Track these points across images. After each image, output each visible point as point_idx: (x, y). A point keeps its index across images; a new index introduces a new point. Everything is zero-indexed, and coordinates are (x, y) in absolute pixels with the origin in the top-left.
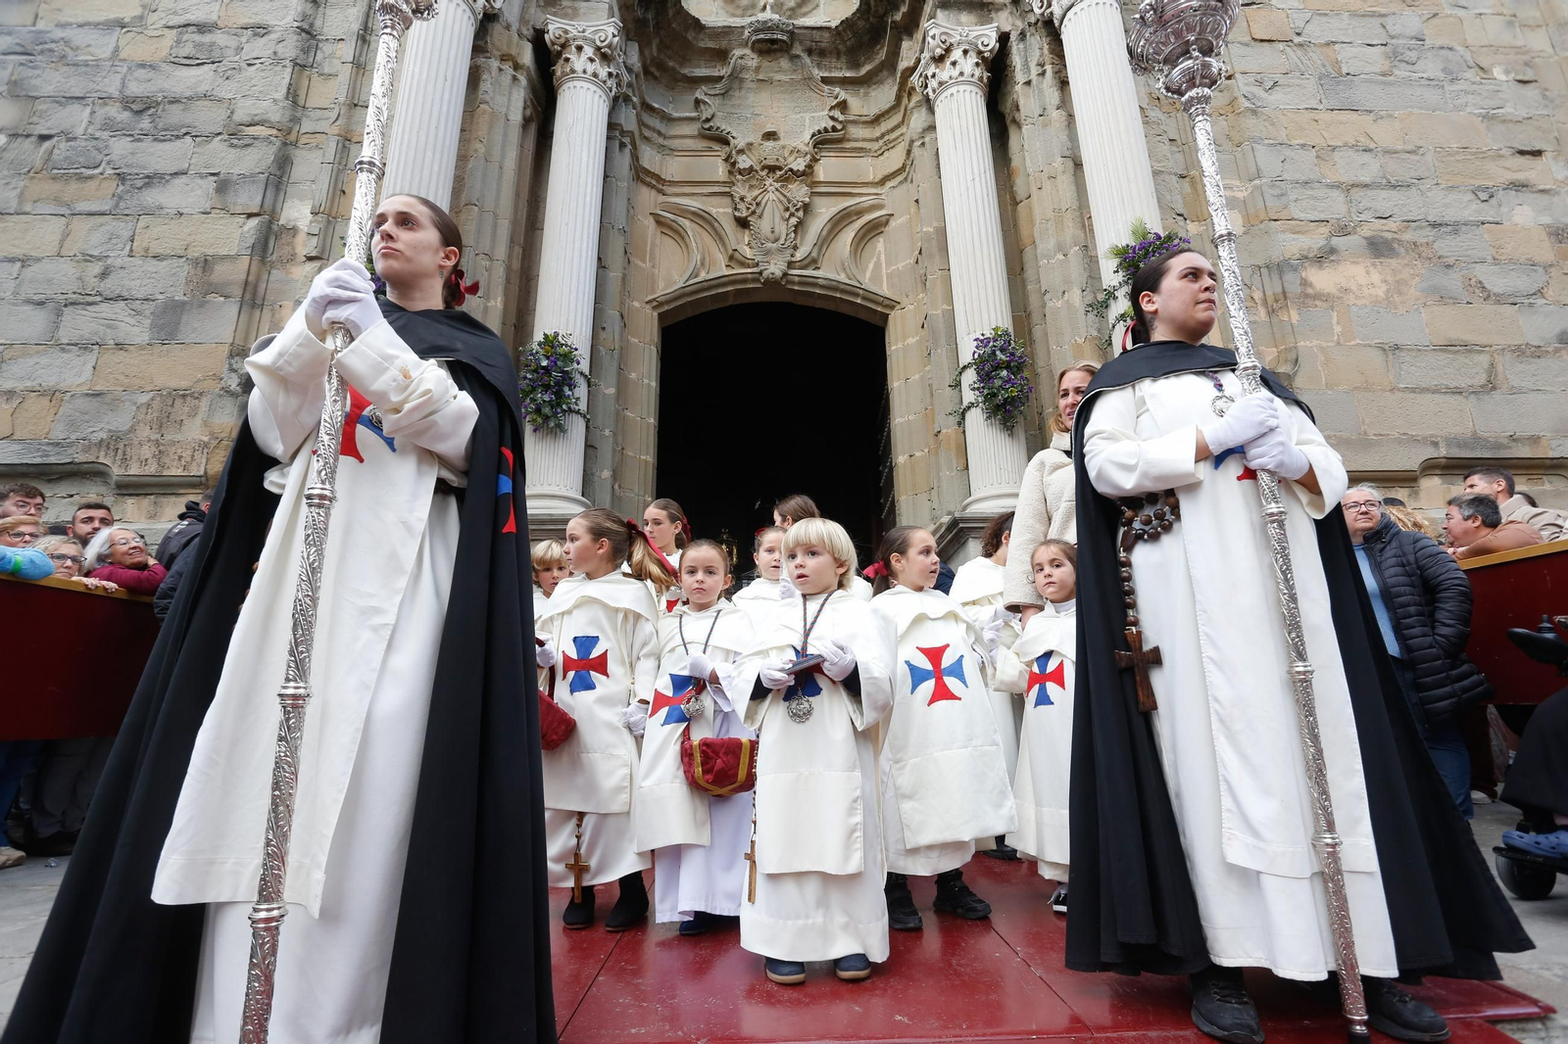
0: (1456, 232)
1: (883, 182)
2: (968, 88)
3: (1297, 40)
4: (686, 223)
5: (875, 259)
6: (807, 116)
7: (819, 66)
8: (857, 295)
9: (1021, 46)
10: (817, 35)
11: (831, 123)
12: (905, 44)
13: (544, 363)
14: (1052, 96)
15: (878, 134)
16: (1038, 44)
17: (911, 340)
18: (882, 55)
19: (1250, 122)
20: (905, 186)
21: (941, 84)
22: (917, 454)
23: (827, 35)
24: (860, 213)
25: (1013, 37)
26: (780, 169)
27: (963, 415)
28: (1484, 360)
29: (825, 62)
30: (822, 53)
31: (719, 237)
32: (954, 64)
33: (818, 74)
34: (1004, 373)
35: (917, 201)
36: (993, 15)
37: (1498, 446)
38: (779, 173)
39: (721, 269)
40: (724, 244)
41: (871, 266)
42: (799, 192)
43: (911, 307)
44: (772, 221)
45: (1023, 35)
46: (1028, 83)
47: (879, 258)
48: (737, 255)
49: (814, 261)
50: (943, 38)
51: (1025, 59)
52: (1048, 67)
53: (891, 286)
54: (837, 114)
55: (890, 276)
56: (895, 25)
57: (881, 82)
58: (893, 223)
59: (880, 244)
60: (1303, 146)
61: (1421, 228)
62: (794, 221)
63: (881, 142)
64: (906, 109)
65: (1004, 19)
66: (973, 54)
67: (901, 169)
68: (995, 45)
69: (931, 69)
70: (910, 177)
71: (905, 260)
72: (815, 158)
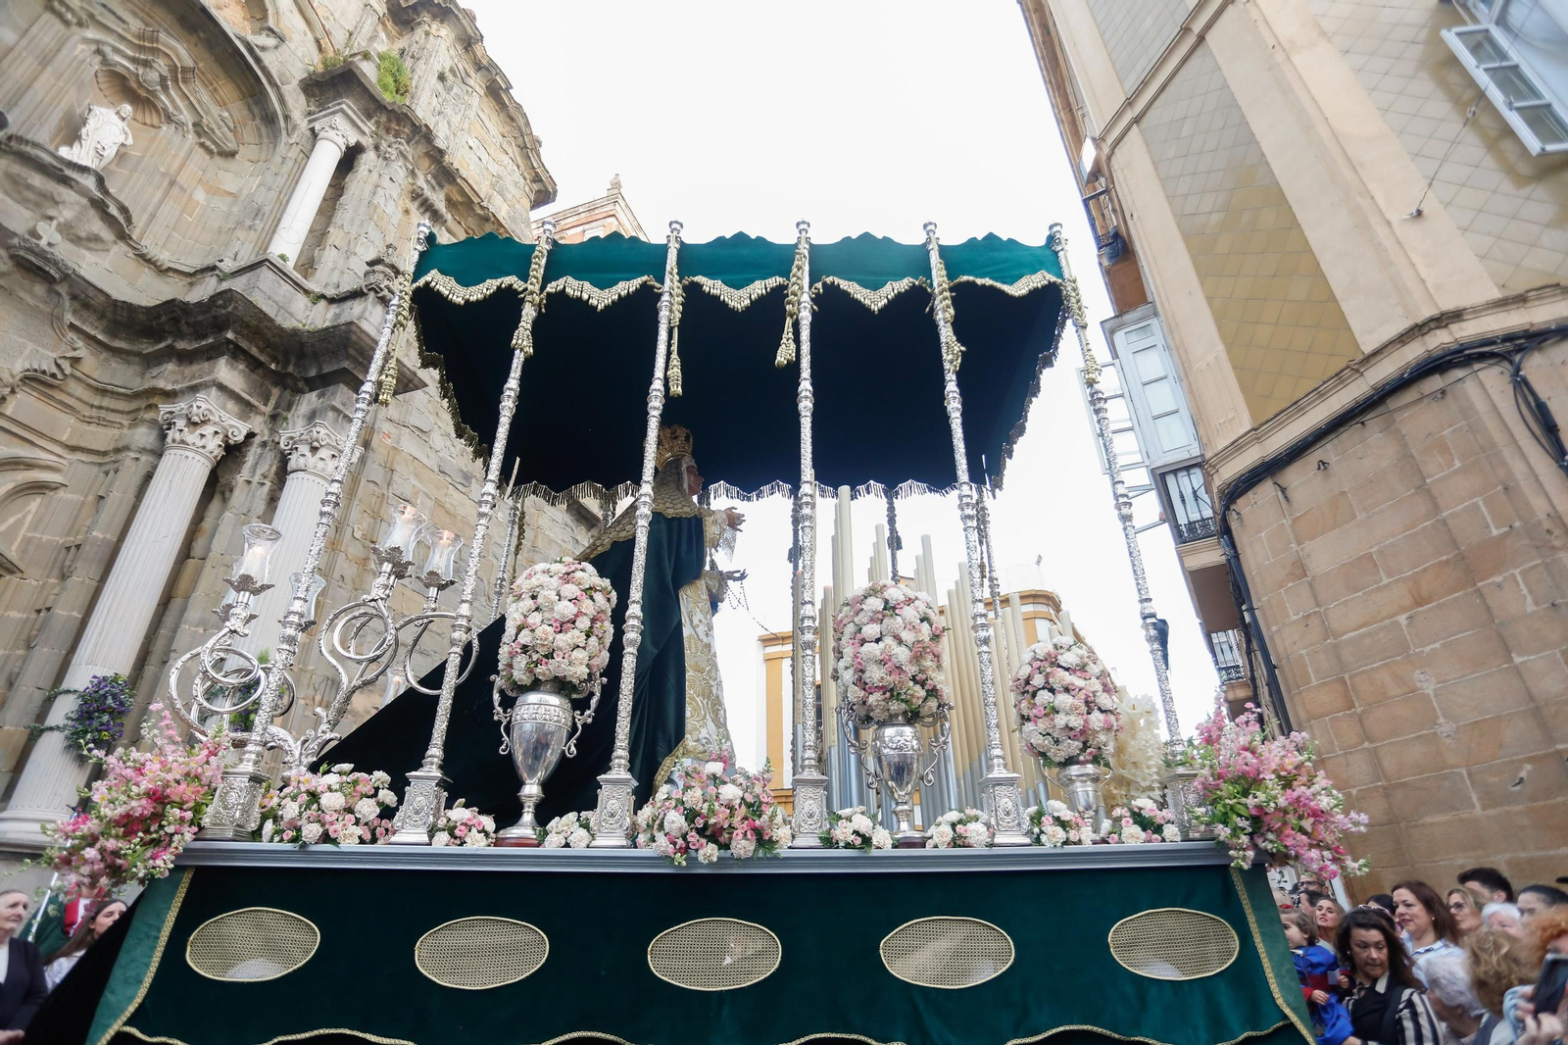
1: (74, 449)
2: (203, 460)
5: (20, 516)
6: (31, 346)
7: (75, 312)
9: (259, 450)
10: (91, 292)
11: (54, 370)
12: (171, 367)
15: (96, 403)
16: (269, 464)
17: (14, 614)
20: (95, 469)
21: (183, 442)
23: (102, 298)
24: (30, 465)
25: (257, 440)
27: (42, 731)
29: (85, 314)
30: (86, 306)
32: (202, 436)
33: (69, 318)
34: (106, 718)
35: (102, 498)
36: (252, 415)
41: (11, 520)
43: (34, 583)
45: (264, 444)
46: (249, 482)
47: (24, 517)
50: (206, 412)
51: (256, 467)
52: (268, 484)
53: (24, 551)
54: (66, 365)
55: (27, 541)
58: (61, 493)
59: (35, 504)
63: (94, 412)
64: (138, 410)
65: (258, 424)
66: (221, 436)
67: (105, 454)
68: (240, 438)
69: (181, 423)
70: (107, 468)
71: (54, 537)
72: (13, 392)
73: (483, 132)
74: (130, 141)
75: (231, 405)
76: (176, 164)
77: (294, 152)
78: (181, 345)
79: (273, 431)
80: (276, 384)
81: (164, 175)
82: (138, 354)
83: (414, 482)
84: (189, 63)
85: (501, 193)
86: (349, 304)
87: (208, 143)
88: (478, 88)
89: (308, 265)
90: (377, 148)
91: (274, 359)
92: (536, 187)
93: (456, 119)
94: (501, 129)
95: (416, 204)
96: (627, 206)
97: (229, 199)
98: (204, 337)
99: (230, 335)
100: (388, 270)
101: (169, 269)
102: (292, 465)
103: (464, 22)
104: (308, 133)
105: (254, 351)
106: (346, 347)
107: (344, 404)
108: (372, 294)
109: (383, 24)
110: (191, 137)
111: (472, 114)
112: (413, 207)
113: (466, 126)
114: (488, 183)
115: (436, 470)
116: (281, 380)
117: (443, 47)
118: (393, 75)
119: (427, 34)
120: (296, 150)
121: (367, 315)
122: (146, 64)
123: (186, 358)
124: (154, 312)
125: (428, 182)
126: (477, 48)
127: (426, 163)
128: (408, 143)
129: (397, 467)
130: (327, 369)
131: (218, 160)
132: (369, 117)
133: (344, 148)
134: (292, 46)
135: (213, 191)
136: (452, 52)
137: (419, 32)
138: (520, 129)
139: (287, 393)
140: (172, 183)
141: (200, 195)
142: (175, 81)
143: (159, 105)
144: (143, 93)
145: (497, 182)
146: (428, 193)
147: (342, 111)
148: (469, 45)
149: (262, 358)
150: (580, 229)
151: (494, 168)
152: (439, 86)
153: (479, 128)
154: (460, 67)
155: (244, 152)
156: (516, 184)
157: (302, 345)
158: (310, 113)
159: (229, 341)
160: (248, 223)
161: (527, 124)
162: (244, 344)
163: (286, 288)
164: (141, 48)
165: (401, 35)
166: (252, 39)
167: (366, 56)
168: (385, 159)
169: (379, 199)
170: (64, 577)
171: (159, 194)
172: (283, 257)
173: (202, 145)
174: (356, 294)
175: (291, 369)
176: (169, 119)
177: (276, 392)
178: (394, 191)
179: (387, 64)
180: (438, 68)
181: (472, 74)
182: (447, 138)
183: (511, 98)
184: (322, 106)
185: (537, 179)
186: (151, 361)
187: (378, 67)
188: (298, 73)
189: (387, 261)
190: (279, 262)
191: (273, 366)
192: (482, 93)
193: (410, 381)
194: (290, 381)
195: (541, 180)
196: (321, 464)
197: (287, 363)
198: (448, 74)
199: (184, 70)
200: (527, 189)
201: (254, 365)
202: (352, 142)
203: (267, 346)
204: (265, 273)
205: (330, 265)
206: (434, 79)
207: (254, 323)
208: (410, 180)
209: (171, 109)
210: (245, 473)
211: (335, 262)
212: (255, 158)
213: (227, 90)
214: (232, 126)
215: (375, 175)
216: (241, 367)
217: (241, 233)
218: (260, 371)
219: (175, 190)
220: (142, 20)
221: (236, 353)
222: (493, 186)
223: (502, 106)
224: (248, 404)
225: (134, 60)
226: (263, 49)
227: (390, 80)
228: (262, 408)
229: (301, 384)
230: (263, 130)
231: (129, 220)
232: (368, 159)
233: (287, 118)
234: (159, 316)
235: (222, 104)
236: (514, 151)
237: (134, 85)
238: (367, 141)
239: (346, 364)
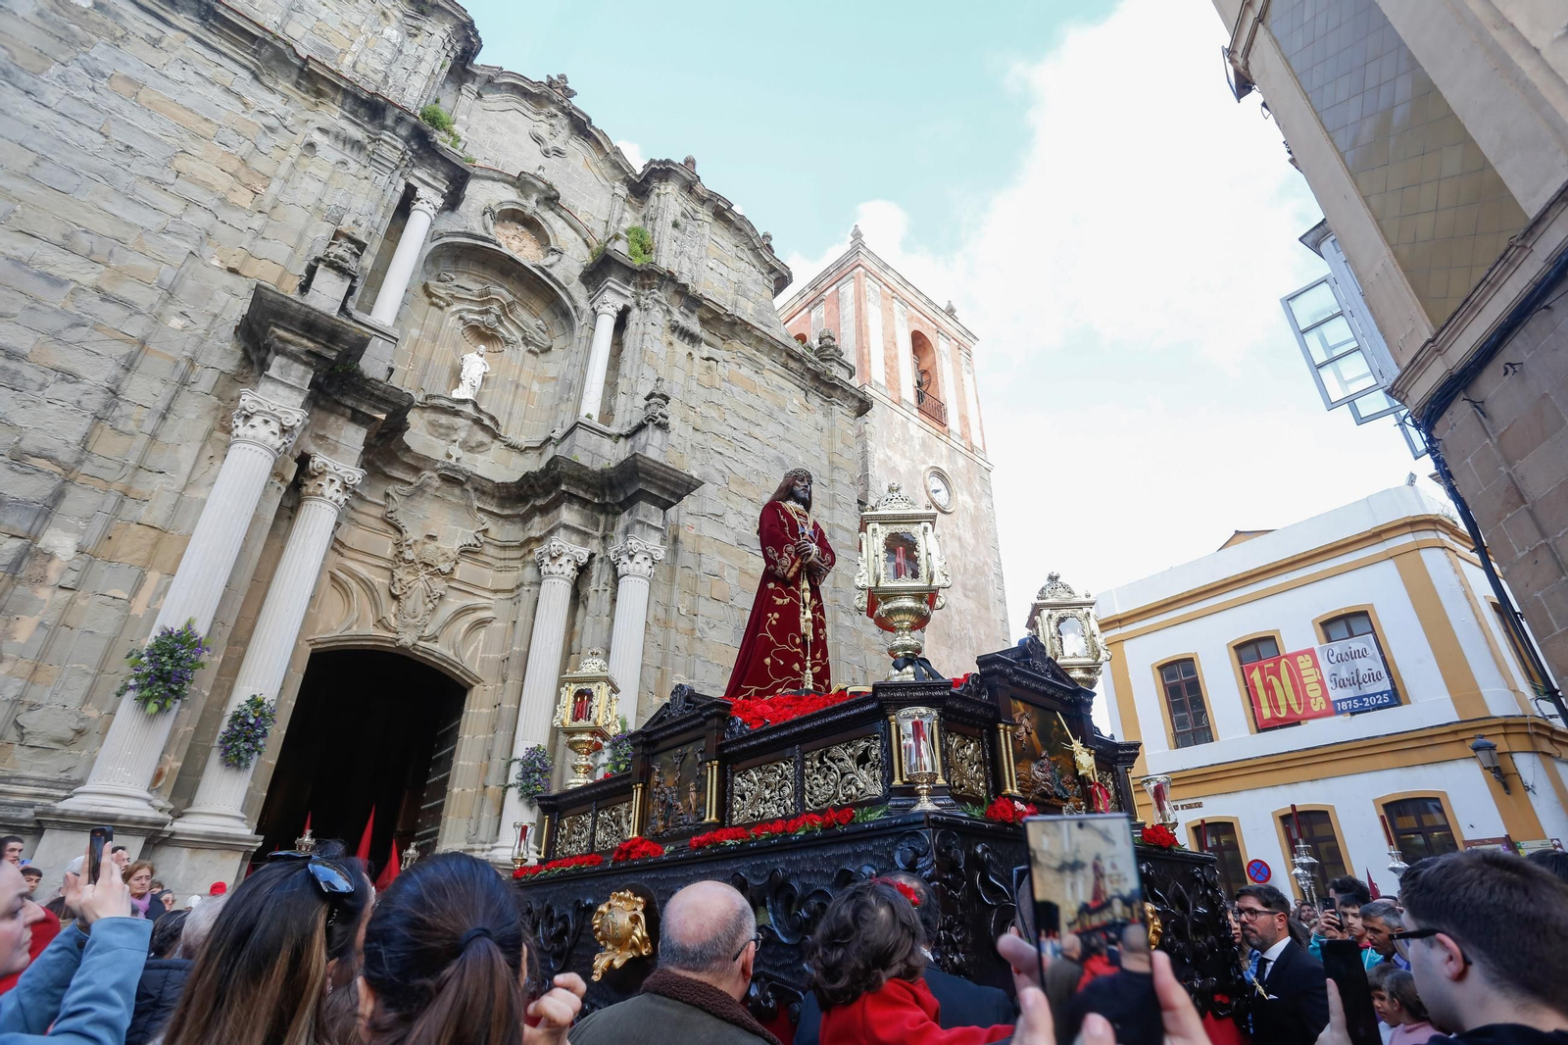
1: (496, 591)
2: (565, 582)
3: (731, 603)
4: (353, 584)
5: (475, 644)
6: (461, 529)
7: (479, 499)
8: (458, 669)
10: (484, 483)
11: (476, 542)
12: (537, 519)
13: (252, 721)
14: (607, 608)
15: (502, 557)
16: (607, 576)
17: (484, 711)
18: (522, 510)
19: (698, 644)
20: (509, 602)
21: (550, 573)
22: (468, 790)
23: (490, 485)
24: (475, 610)
25: (597, 558)
26: (432, 566)
27: (507, 788)
29: (484, 498)
30: (484, 493)
31: (375, 603)
32: (561, 565)
33: (477, 504)
34: (537, 776)
35: (515, 621)
36: (589, 540)
38: (431, 569)
39: (370, 629)
40: (377, 609)
41: (472, 648)
42: (439, 585)
43: (491, 687)
44: (414, 602)
45: (602, 560)
46: (597, 591)
47: (479, 644)
48: (384, 621)
49: (436, 637)
50: (560, 548)
51: (599, 575)
52: (609, 589)
53: (482, 667)
54: (480, 536)
55: (483, 660)
56: (533, 506)
57: (514, 523)
58: (495, 624)
59: (482, 634)
62: (430, 606)
63: (502, 563)
64: (524, 555)
65: (595, 546)
66: (572, 562)
67: (512, 591)
68: (585, 560)
69: (547, 560)
70: (515, 600)
71: (495, 655)
72: (457, 563)
73: (719, 252)
74: (488, 369)
75: (575, 538)
76: (517, 371)
77: (586, 331)
78: (540, 502)
79: (605, 549)
80: (601, 513)
81: (512, 382)
82: (518, 516)
83: (719, 558)
84: (510, 298)
85: (744, 295)
86: (638, 436)
87: (533, 348)
88: (707, 219)
89: (607, 414)
90: (638, 304)
91: (596, 495)
92: (773, 276)
93: (694, 253)
94: (734, 242)
95: (676, 335)
96: (869, 252)
97: (553, 382)
98: (550, 493)
99: (564, 487)
100: (659, 400)
101: (526, 448)
102: (620, 572)
103: (682, 173)
104: (592, 313)
105: (581, 494)
106: (637, 474)
107: (646, 516)
108: (651, 423)
109: (629, 202)
110: (523, 349)
111: (706, 242)
112: (674, 338)
113: (704, 253)
114: (732, 291)
115: (735, 544)
116: (603, 508)
117: (672, 200)
118: (639, 242)
119: (658, 195)
120: (586, 328)
121: (650, 441)
122: (487, 312)
123: (544, 510)
124: (519, 484)
125: (682, 313)
126: (698, 188)
127: (677, 299)
128: (659, 290)
129: (703, 551)
130: (630, 493)
131: (541, 356)
132: (628, 283)
133: (615, 315)
134: (569, 253)
135: (543, 380)
136: (680, 200)
137: (653, 197)
138: (748, 236)
139: (610, 517)
140: (517, 386)
141: (535, 387)
142: (505, 314)
143: (500, 335)
144: (489, 332)
145: (740, 290)
146: (683, 322)
147: (609, 288)
148: (691, 188)
149: (588, 497)
150: (834, 287)
151: (734, 277)
152: (676, 233)
153: (715, 249)
154: (689, 208)
155: (557, 344)
156: (756, 282)
157: (610, 479)
158: (590, 297)
159: (564, 492)
160: (566, 396)
161: (753, 229)
162: (573, 491)
163: (595, 438)
164: (482, 303)
165: (643, 203)
166: (543, 263)
167: (617, 237)
168: (646, 310)
169: (647, 344)
170: (504, 681)
171: (511, 397)
172: (589, 416)
173: (530, 351)
174: (641, 427)
175: (607, 499)
176: (507, 343)
177: (602, 518)
178: (657, 332)
179: (632, 236)
180: (670, 219)
181: (699, 209)
182: (690, 271)
183: (734, 214)
184: (596, 288)
185: (772, 270)
186: (525, 519)
187: (627, 241)
188: (577, 271)
189: (657, 392)
190: (586, 421)
191: (596, 501)
192: (710, 220)
193: (690, 484)
194: (609, 508)
195: (776, 270)
196: (637, 567)
197: (604, 495)
198: (680, 219)
199: (509, 305)
200: (766, 282)
201: (584, 503)
202: (620, 307)
203: (589, 487)
204: (580, 433)
205: (622, 408)
206: (670, 230)
207: (576, 473)
208: (668, 318)
209: (507, 335)
210: (593, 586)
211: (626, 405)
212: (563, 346)
213: (537, 305)
214: (544, 328)
215: (641, 326)
216: (576, 507)
217: (563, 407)
218: (589, 506)
219: (520, 390)
220: (480, 283)
221: (571, 498)
222: (736, 292)
223: (728, 222)
224: (586, 533)
225: (480, 313)
226: (551, 266)
227: (637, 247)
228: (595, 533)
229: (617, 508)
230: (564, 322)
231: (497, 424)
232: (635, 314)
233: (575, 308)
234: (522, 487)
235: (536, 316)
236: (748, 255)
237: (483, 329)
238: (630, 302)
239: (641, 486)
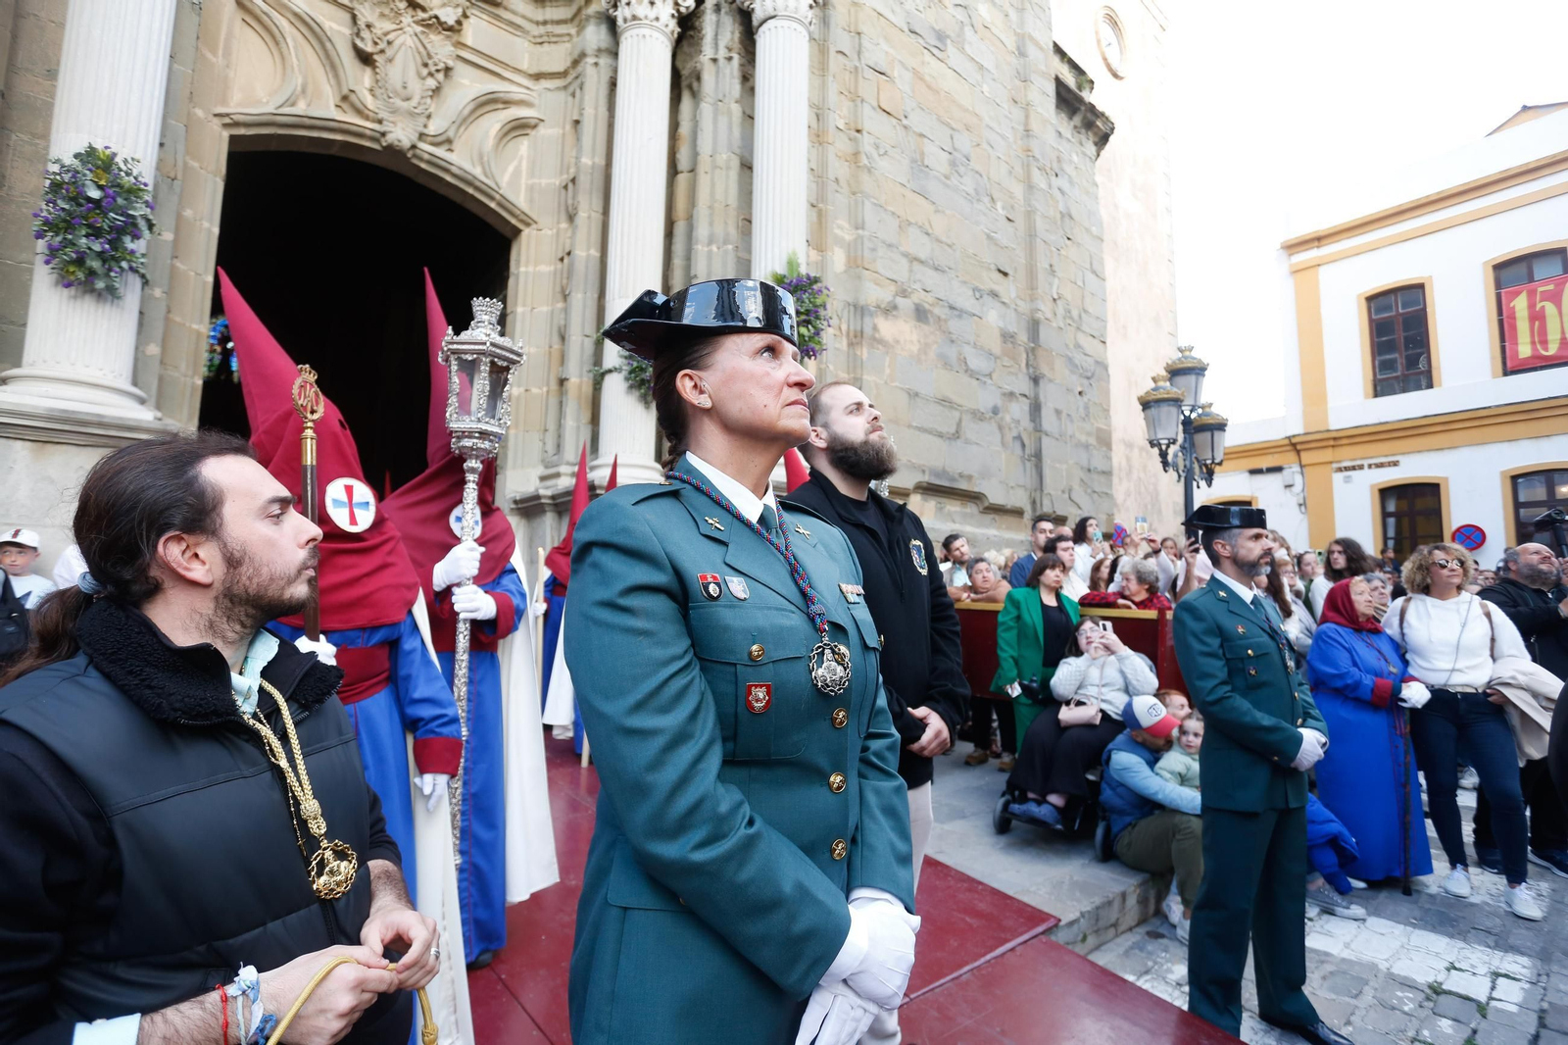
0: (960, 316)
1: (538, 77)
2: (661, 40)
3: (905, 122)
4: (283, 23)
5: (515, 163)
8: (492, 198)
9: (714, 17)
13: (95, 194)
14: (735, 88)
15: (540, 18)
16: (730, 31)
17: (544, 269)
19: (865, 177)
20: (562, 94)
21: (635, 18)
22: (535, 390)
24: (507, 103)
26: (424, 9)
27: (603, 375)
28: (957, 414)
31: (332, 65)
35: (577, 122)
37: (953, 479)
38: (421, 15)
39: (331, 107)
40: (336, 76)
41: (511, 169)
42: (442, 48)
43: (550, 232)
44: (401, 69)
46: (715, 60)
47: (520, 162)
48: (353, 97)
49: (449, 141)
51: (716, 33)
52: (736, 57)
53: (531, 201)
55: (531, 189)
58: (542, 130)
59: (523, 146)
60: (893, 213)
61: (943, 306)
62: (431, 83)
63: (542, 30)
64: (579, 10)
67: (564, 74)
70: (571, 89)
71: (552, 180)
72: (465, 16)
83: (884, 46)
102: (756, 18)
115: (906, 30)
129: (862, 28)
170: (571, 218)
210: (708, 51)
